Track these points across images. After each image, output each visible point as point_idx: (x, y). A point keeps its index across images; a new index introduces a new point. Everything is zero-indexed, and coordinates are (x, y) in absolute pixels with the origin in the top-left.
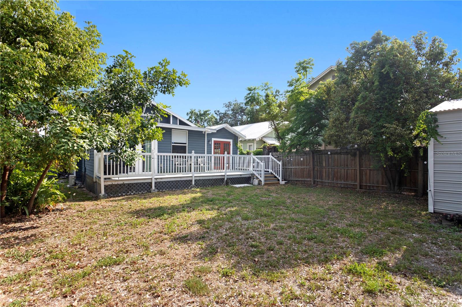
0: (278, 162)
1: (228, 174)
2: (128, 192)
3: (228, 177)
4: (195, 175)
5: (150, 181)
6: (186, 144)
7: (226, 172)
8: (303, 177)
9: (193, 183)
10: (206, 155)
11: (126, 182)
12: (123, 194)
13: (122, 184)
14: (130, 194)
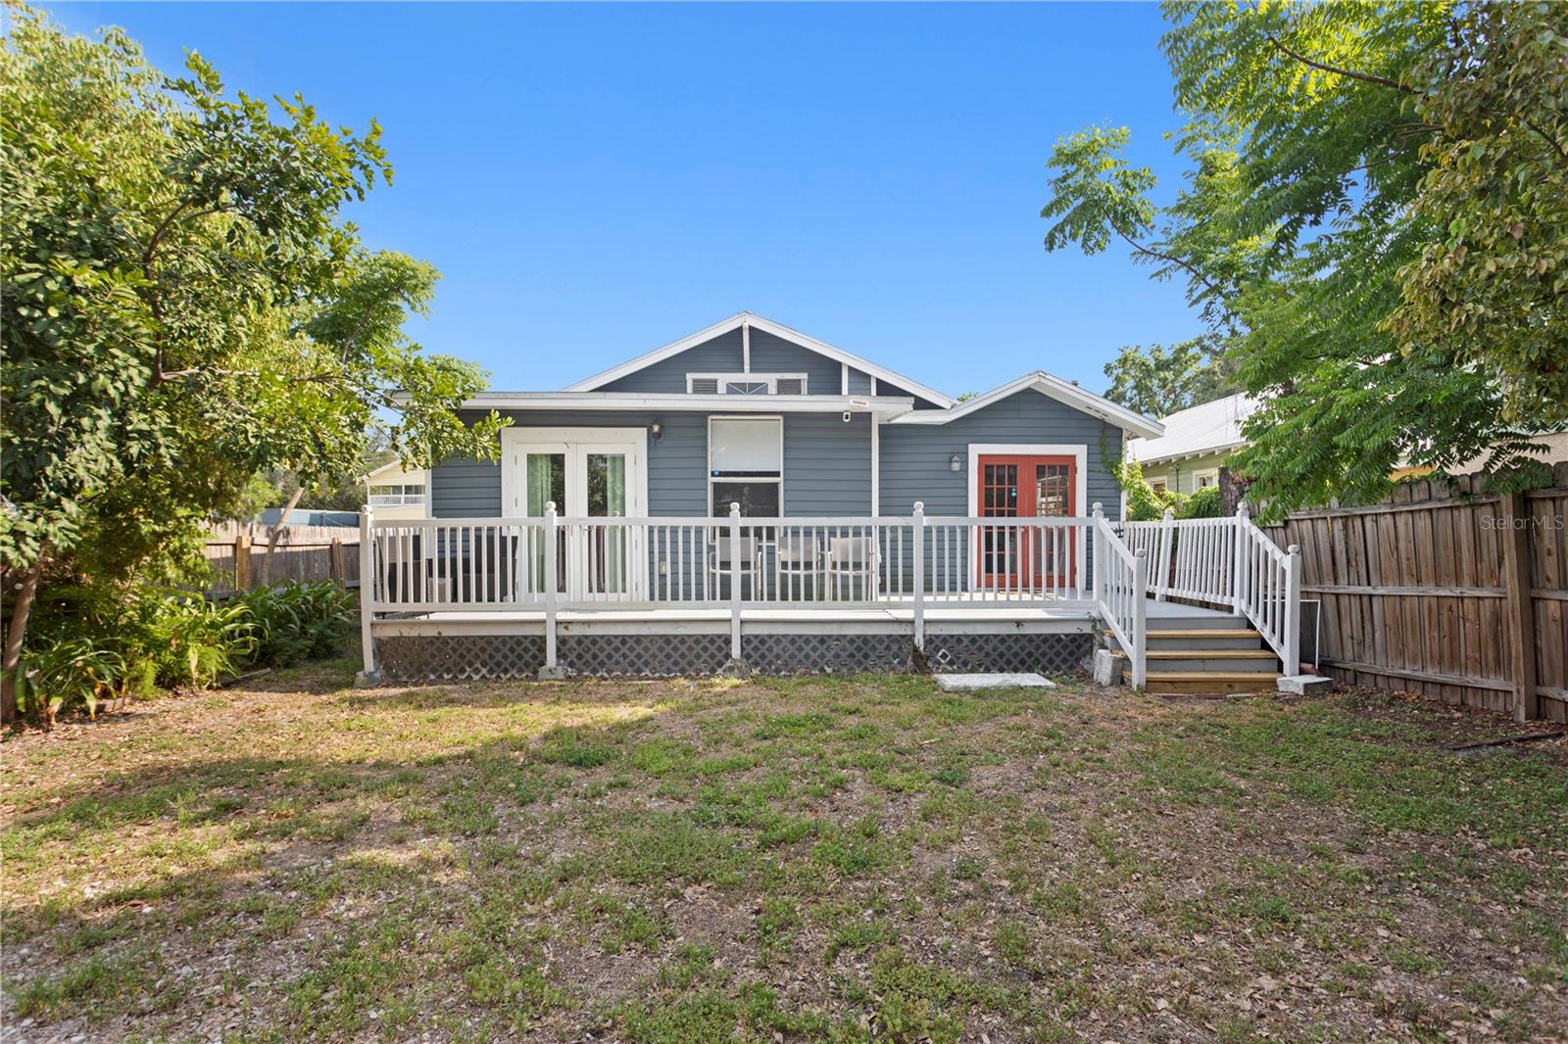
0: (1278, 554)
1: (930, 614)
2: (463, 671)
3: (932, 630)
4: (746, 614)
5: (536, 631)
6: (777, 474)
7: (920, 606)
8: (1453, 661)
9: (736, 651)
10: (875, 519)
11: (447, 632)
12: (446, 676)
13: (437, 638)
14: (469, 677)
